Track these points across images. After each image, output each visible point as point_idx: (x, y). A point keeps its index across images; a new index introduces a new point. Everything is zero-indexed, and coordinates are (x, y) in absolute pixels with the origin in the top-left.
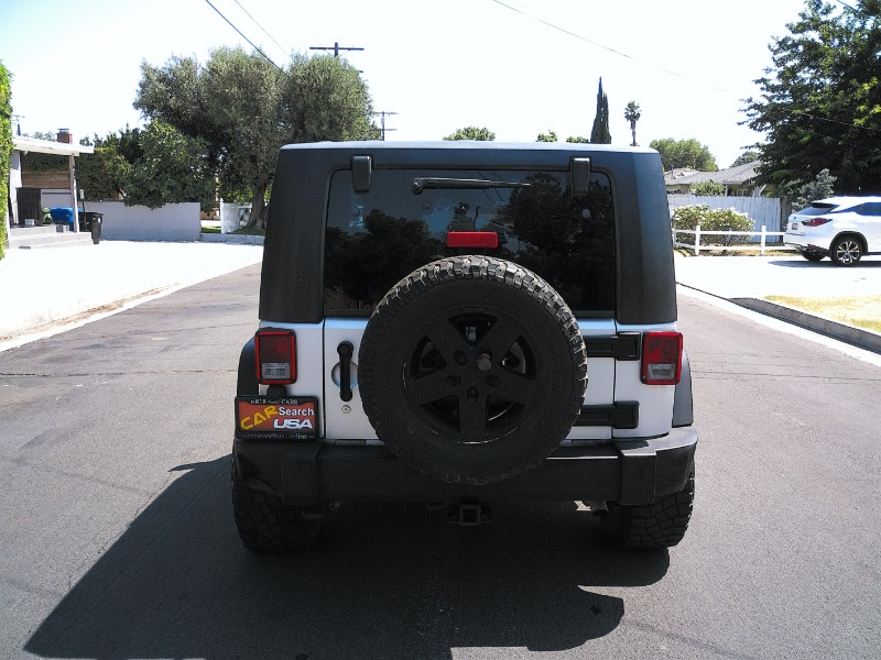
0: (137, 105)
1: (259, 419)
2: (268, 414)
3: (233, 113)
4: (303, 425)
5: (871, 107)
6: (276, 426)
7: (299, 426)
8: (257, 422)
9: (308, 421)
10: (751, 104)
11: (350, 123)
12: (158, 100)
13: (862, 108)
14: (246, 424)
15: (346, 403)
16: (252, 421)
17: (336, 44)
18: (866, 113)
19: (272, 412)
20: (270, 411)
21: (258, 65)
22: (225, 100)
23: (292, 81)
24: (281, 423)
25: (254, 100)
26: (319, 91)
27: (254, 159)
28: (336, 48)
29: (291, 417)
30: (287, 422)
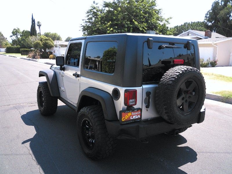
1: (127, 117)
2: (129, 115)
4: (138, 117)
5: (110, 28)
6: (131, 118)
7: (137, 117)
8: (126, 118)
9: (139, 115)
10: (82, 26)
13: (109, 29)
14: (123, 119)
15: (147, 109)
16: (125, 118)
19: (130, 114)
20: (129, 114)
24: (132, 117)
29: (135, 115)
30: (134, 117)
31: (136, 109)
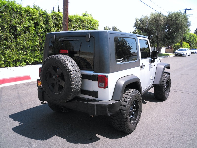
0: (134, 27)
3: (152, 27)
11: (181, 28)
12: (138, 25)
17: (186, 9)
20: (41, 83)
21: (160, 16)
22: (152, 24)
23: (167, 18)
25: (158, 24)
26: (174, 20)
27: (157, 37)
28: (186, 10)
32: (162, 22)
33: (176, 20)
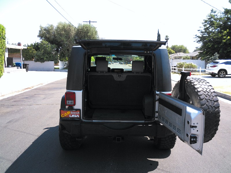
0: (39, 36)
1: (66, 114)
3: (63, 38)
4: (77, 116)
6: (70, 116)
8: (65, 115)
10: (197, 36)
12: (44, 35)
14: (62, 116)
16: (64, 115)
17: (90, 21)
18: (226, 38)
19: (69, 113)
20: (68, 113)
21: (70, 26)
22: (61, 35)
23: (78, 30)
24: (71, 116)
25: (68, 35)
26: (85, 33)
27: (68, 50)
30: (73, 115)
31: (75, 109)
32: (73, 33)
33: (88, 33)
